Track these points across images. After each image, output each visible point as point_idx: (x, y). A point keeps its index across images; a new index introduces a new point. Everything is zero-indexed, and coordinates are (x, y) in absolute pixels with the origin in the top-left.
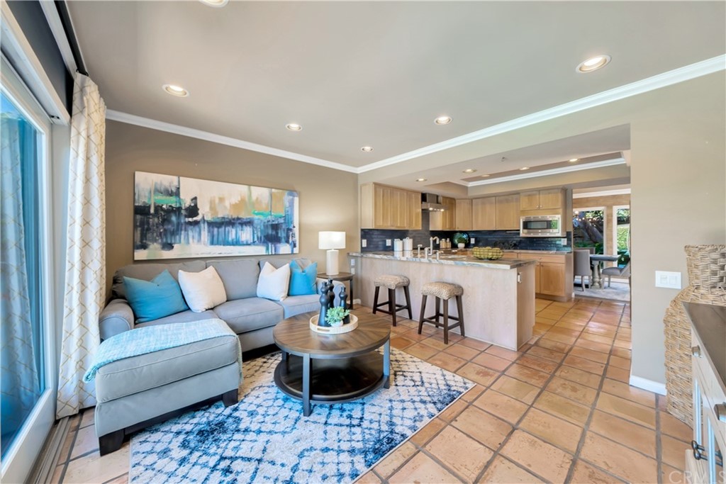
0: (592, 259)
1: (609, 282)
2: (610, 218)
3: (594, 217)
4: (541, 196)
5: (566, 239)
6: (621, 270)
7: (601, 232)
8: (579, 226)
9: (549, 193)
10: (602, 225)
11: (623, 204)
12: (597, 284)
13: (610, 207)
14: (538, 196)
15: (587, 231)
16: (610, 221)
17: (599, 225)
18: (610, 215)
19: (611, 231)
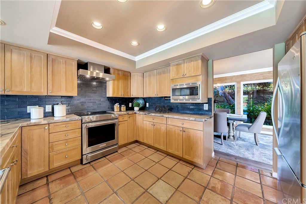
0: (228, 119)
1: (240, 134)
2: (239, 89)
3: (229, 90)
4: (185, 64)
5: (207, 105)
6: (249, 127)
7: (234, 99)
8: (222, 95)
9: (191, 61)
10: (234, 95)
11: (247, 81)
12: (232, 138)
13: (239, 83)
14: (183, 65)
15: (226, 98)
16: (239, 91)
17: (233, 95)
18: (239, 88)
19: (240, 98)
